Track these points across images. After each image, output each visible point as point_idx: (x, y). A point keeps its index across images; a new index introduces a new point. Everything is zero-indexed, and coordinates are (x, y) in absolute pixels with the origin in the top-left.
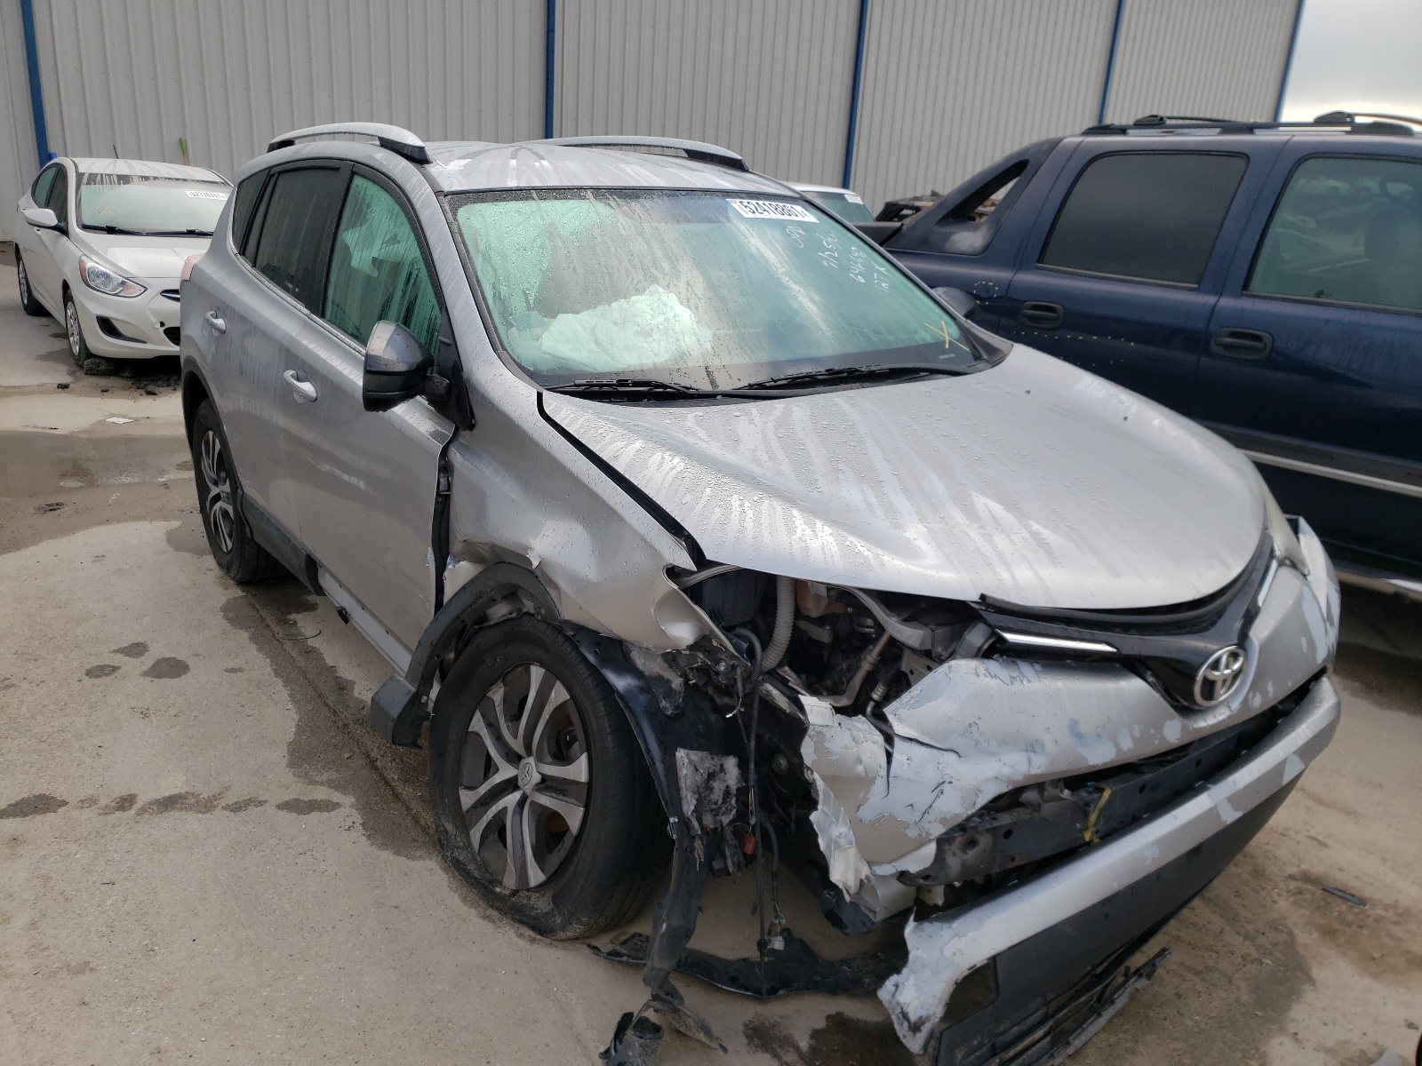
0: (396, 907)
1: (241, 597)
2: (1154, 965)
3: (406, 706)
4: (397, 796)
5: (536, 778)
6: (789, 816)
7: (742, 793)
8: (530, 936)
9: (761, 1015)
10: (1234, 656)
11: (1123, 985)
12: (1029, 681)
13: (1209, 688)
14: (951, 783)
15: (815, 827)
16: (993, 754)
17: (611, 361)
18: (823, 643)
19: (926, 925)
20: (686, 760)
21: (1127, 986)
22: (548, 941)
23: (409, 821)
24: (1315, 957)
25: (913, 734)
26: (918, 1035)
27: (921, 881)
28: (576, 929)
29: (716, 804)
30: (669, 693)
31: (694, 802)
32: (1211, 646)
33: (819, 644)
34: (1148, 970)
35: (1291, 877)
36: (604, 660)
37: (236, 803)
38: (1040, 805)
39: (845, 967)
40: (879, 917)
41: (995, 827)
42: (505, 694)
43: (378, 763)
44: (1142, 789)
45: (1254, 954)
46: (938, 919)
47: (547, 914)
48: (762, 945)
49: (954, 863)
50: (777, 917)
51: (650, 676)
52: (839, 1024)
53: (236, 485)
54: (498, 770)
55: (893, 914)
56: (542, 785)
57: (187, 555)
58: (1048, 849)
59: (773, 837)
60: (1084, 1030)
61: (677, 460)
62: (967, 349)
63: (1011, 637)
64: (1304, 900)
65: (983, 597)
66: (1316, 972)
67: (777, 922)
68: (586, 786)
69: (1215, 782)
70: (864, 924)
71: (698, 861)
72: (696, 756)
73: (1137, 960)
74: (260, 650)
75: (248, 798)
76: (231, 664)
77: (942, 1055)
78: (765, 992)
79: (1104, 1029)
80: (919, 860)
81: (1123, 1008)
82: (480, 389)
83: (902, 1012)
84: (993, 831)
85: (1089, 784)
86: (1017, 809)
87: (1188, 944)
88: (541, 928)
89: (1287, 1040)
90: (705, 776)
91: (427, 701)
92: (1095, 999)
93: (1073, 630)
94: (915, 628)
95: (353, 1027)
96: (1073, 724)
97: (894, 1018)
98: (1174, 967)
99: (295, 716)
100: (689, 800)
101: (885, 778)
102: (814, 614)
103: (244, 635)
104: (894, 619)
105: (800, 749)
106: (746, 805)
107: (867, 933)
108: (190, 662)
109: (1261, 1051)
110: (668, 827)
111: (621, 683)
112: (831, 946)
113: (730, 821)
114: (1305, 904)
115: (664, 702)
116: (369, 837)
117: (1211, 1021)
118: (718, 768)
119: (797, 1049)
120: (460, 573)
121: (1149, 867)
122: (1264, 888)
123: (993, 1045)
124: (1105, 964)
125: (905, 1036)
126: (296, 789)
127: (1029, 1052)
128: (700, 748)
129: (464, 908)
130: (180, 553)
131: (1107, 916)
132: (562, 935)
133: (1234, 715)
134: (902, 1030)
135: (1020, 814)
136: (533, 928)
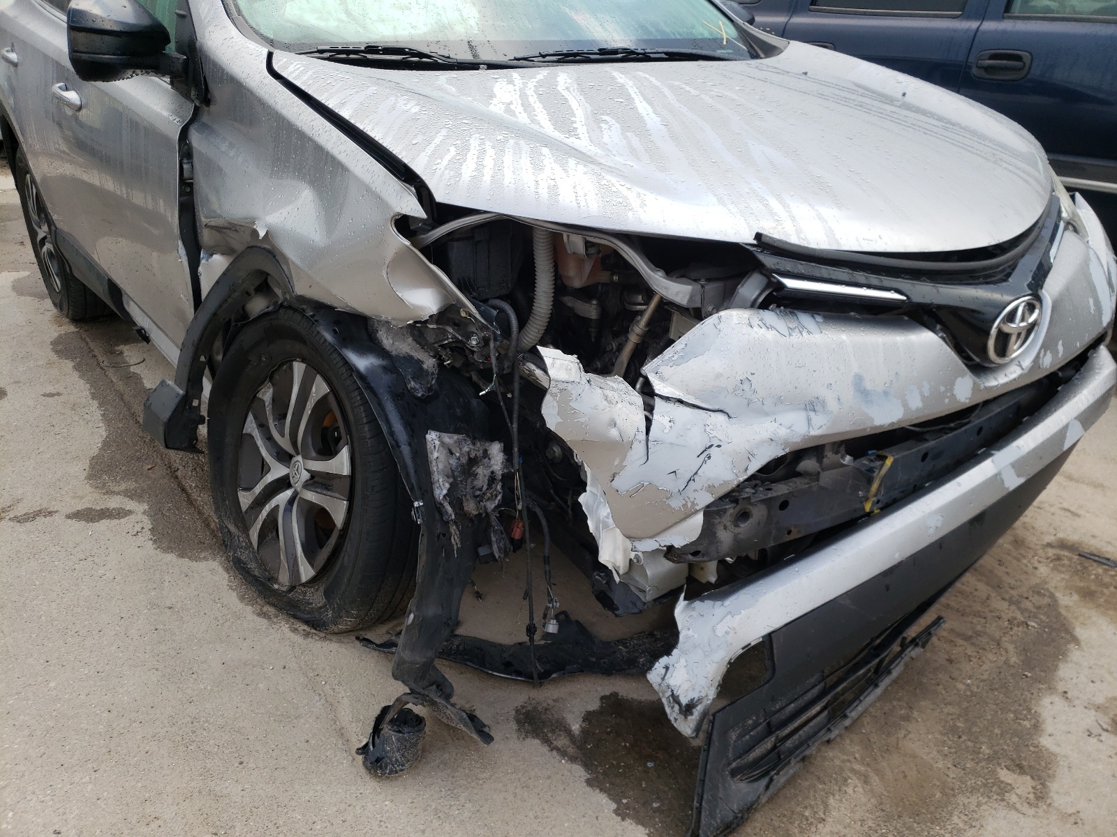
0: (170, 608)
1: (73, 333)
2: (930, 634)
3: (175, 410)
4: (190, 502)
5: (305, 476)
6: (566, 502)
7: (507, 478)
8: (304, 630)
9: (534, 699)
10: (1031, 308)
11: (899, 654)
12: (809, 332)
13: (1003, 341)
14: (719, 446)
15: (584, 509)
16: (767, 414)
17: (362, 31)
18: (590, 320)
19: (697, 604)
20: (437, 443)
21: (903, 656)
22: (322, 635)
23: (199, 524)
24: (1076, 618)
25: (677, 394)
26: (690, 718)
27: (690, 557)
28: (347, 622)
29: (480, 490)
30: (419, 372)
31: (448, 486)
32: (1007, 298)
33: (585, 321)
34: (923, 639)
35: (1049, 545)
36: (344, 339)
37: (24, 515)
38: (819, 473)
39: (621, 647)
40: (649, 597)
41: (770, 498)
42: (273, 395)
43: (179, 473)
44: (924, 458)
45: (1020, 617)
46: (710, 597)
47: (321, 608)
48: (531, 630)
49: (725, 537)
50: (551, 601)
51: (398, 356)
52: (613, 704)
53: (50, 223)
54: (269, 470)
55: (664, 592)
56: (312, 481)
57: (29, 298)
58: (826, 521)
59: (544, 522)
60: (861, 701)
61: (412, 103)
62: (745, 48)
63: (791, 283)
64: (1063, 565)
65: (758, 236)
66: (1080, 632)
67: (551, 605)
68: (349, 479)
69: (999, 449)
70: (634, 604)
71: (455, 548)
72: (449, 439)
73: (912, 632)
74: (80, 377)
75: (38, 509)
76: (50, 389)
77: (715, 737)
78: (535, 676)
79: (879, 699)
80: (686, 533)
81: (897, 678)
82: (212, 57)
83: (673, 695)
84: (767, 502)
85: (870, 452)
86: (794, 479)
87: (958, 610)
88: (315, 624)
89: (1057, 699)
90: (464, 460)
91: (200, 404)
92: (873, 670)
93: (860, 276)
94: (685, 284)
95: (100, 733)
96: (858, 381)
97: (664, 701)
98: (945, 634)
99: (104, 433)
100: (441, 484)
101: (644, 443)
102: (577, 283)
103: (69, 365)
104: (660, 274)
105: (541, 412)
106: (512, 490)
107: (637, 613)
108: (9, 390)
109: (1033, 711)
110: (413, 512)
111: (362, 363)
112: (607, 628)
113: (495, 507)
114: (1064, 569)
115: (412, 383)
116: (155, 541)
117: (982, 684)
118: (480, 453)
119: (568, 732)
120: (214, 266)
121: (931, 536)
122: (1024, 557)
123: (769, 724)
124: (882, 637)
125: (676, 720)
126: (91, 498)
127: (806, 729)
128: (456, 431)
129: (241, 606)
130: (23, 298)
131: (888, 588)
132: (334, 628)
133: (1025, 374)
134: (672, 713)
135: (799, 483)
136: (307, 622)
